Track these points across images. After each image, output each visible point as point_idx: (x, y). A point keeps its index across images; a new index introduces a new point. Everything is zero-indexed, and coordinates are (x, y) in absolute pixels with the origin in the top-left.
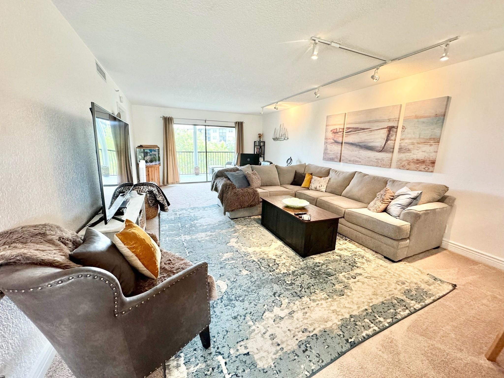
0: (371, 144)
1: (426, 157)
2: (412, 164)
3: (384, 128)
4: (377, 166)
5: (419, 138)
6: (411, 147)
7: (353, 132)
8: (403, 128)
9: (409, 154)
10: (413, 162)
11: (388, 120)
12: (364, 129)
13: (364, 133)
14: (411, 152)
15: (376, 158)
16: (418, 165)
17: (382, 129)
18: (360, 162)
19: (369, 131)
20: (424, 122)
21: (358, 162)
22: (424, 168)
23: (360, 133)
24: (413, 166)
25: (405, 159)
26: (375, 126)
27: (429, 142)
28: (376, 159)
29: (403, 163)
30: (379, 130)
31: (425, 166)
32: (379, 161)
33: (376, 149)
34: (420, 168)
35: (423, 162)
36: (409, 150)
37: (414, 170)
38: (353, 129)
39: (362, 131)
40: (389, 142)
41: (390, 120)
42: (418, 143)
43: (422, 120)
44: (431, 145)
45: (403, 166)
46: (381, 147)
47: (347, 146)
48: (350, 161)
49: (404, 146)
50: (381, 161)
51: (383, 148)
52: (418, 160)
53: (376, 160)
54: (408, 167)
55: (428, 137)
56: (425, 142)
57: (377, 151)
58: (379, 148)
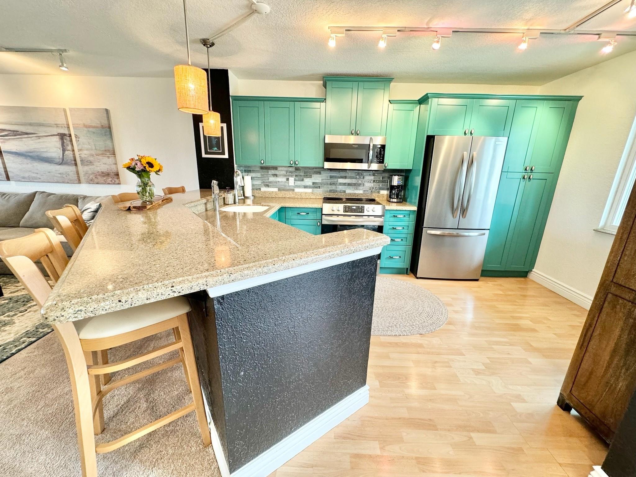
0: (45, 155)
1: (109, 170)
2: (99, 177)
3: (54, 135)
4: (63, 182)
5: (96, 149)
6: (91, 159)
7: (12, 136)
8: (76, 136)
9: (91, 167)
10: (100, 175)
11: (55, 126)
12: (27, 134)
13: (29, 139)
14: (93, 165)
15: (58, 172)
16: (105, 178)
17: (51, 135)
18: (40, 178)
19: (36, 137)
20: (94, 133)
21: (37, 179)
22: (111, 181)
23: (24, 139)
24: (100, 179)
25: (90, 172)
26: (42, 131)
27: (106, 154)
28: (60, 174)
29: (91, 177)
30: (48, 137)
31: (111, 179)
32: (64, 176)
33: (54, 161)
34: (108, 181)
35: (108, 175)
36: (91, 163)
37: (103, 184)
38: (10, 132)
39: (26, 136)
40: (66, 152)
41: (58, 126)
42: (97, 155)
43: (91, 129)
44: (108, 157)
45: (91, 180)
46: (60, 159)
47: (11, 157)
48: (24, 178)
49: (85, 158)
50: (66, 176)
51: (63, 159)
52: (103, 173)
53: (59, 175)
54: (96, 180)
55: (103, 149)
56: (102, 154)
57: (56, 164)
58: (58, 160)
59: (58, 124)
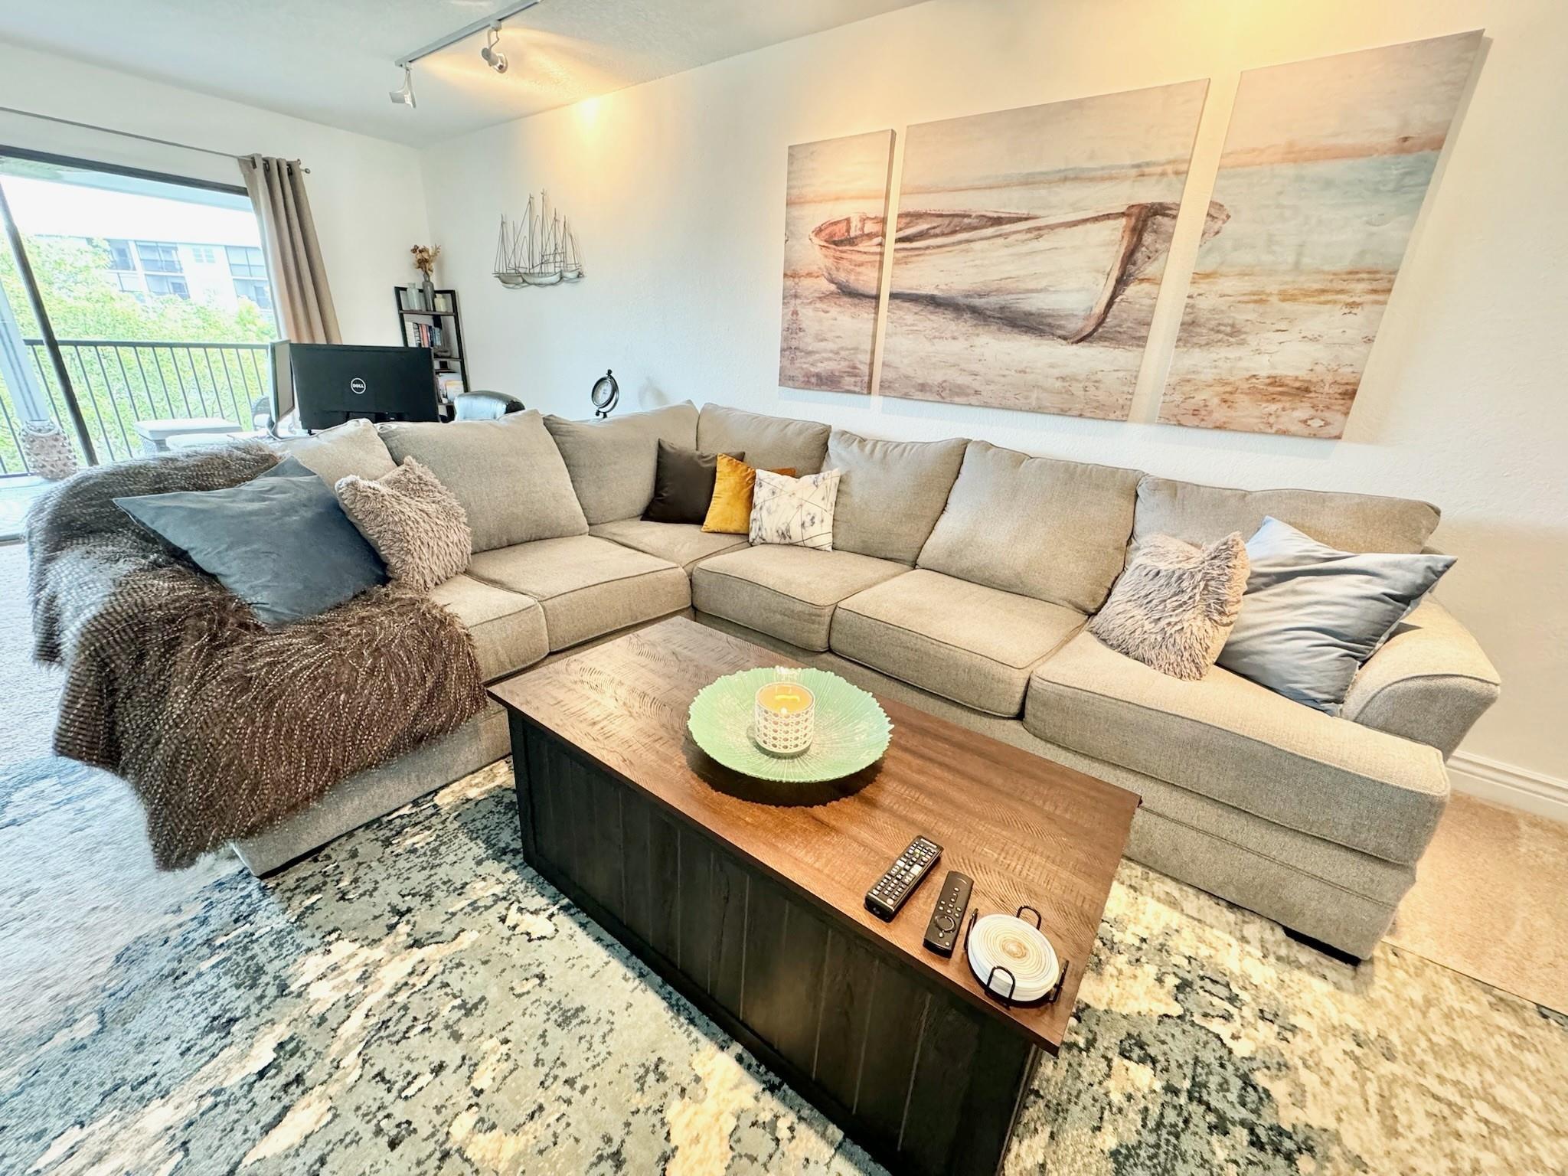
0: (1034, 304)
1: (1318, 368)
2: (1243, 401)
3: (1108, 216)
4: (1063, 412)
5: (1297, 267)
6: (1244, 315)
7: (943, 234)
8: (1216, 212)
9: (1233, 353)
10: (1253, 391)
11: (1134, 172)
12: (998, 221)
13: (1001, 241)
14: (1242, 343)
15: (1056, 372)
16: (1273, 407)
17: (1096, 219)
18: (977, 392)
19: (1029, 230)
20: (1328, 184)
21: (967, 395)
22: (1305, 422)
23: (977, 246)
24: (1248, 410)
25: (1209, 375)
26: (1061, 204)
27: (1342, 292)
28: (1063, 379)
29: (1200, 397)
30: (1080, 228)
31: (1312, 412)
32: (1076, 387)
33: (1060, 327)
34: (1283, 419)
35: (1304, 390)
36: (1234, 333)
37: (1254, 432)
38: (939, 221)
39: (990, 231)
40: (1132, 290)
41: (1147, 170)
42: (1285, 297)
43: (1324, 169)
44: (1353, 305)
45: (1196, 412)
46: (1087, 318)
47: (910, 314)
48: (923, 387)
49: (1214, 310)
50: (1085, 389)
51: (1101, 322)
52: (1274, 381)
53: (1059, 384)
54: (1220, 414)
55: (1345, 265)
56: (1323, 291)
57: (1065, 338)
58: (1080, 324)
59: (1148, 164)
